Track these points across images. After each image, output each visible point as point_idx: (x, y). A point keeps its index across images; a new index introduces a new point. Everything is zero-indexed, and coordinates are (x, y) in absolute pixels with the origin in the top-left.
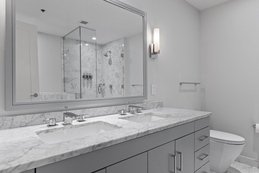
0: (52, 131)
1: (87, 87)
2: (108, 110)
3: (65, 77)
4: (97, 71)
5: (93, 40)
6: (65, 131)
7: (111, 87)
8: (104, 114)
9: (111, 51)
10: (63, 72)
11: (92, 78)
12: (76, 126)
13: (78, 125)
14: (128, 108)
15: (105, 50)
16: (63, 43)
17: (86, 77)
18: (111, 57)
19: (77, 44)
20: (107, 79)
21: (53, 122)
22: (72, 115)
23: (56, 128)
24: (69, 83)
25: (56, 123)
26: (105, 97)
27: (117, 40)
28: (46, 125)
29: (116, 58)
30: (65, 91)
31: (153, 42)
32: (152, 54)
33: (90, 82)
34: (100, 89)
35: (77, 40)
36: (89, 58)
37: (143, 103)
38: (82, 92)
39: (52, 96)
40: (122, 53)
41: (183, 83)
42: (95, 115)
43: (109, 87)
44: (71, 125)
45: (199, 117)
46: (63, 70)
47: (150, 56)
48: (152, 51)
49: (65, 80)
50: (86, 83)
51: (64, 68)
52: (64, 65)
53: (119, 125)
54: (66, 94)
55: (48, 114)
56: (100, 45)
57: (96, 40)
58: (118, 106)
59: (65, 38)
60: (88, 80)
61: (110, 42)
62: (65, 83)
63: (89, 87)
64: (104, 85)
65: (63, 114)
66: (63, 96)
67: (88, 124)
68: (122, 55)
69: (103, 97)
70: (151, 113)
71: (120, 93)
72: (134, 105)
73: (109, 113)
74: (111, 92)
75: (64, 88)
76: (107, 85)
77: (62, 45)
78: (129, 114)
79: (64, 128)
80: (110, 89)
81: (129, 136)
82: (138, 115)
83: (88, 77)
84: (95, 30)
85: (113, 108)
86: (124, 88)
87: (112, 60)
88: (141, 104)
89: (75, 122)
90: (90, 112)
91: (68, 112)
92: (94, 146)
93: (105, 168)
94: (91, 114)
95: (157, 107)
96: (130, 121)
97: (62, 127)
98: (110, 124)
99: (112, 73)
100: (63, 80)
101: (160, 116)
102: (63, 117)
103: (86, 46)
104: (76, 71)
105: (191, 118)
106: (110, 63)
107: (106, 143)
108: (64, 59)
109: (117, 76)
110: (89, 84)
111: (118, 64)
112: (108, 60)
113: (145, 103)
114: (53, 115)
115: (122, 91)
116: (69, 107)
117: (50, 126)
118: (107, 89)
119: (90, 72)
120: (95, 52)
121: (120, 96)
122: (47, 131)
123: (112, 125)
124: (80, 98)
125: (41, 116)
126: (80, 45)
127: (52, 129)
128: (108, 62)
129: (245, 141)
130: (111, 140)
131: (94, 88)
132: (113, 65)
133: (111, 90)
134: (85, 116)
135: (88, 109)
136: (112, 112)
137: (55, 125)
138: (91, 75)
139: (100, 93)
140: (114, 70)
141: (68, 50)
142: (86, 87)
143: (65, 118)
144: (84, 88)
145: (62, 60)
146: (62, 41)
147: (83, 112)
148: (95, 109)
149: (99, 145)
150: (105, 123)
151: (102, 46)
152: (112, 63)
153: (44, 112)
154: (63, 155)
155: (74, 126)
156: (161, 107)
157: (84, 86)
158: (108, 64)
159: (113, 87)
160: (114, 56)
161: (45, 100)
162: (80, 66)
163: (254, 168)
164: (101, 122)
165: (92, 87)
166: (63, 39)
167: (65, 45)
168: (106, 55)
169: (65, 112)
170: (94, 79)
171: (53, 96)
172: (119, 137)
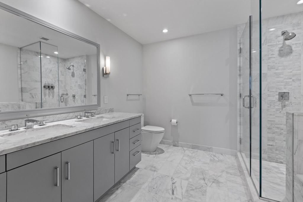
0: (14, 134)
1: (49, 97)
2: (67, 116)
3: (22, 87)
4: (60, 82)
5: (55, 54)
6: (27, 134)
7: (74, 96)
8: (64, 119)
9: (74, 66)
10: (20, 82)
11: (54, 88)
12: (37, 129)
13: (39, 128)
14: (84, 114)
15: (68, 64)
16: (19, 53)
17: (47, 87)
18: (74, 70)
19: (36, 56)
20: (70, 89)
21: (15, 127)
22: (33, 121)
23: (18, 132)
24: (28, 92)
25: (18, 128)
26: (68, 106)
27: (80, 57)
28: (8, 130)
29: (78, 72)
30: (22, 101)
31: (105, 66)
32: (105, 74)
33: (52, 92)
34: (63, 98)
35: (37, 52)
36: (50, 70)
37: (97, 109)
38: (43, 101)
39: (6, 106)
40: (84, 68)
41: (129, 95)
42: (55, 120)
43: (72, 96)
44: (32, 129)
45: (132, 117)
46: (20, 80)
47: (103, 76)
48: (105, 72)
49: (22, 90)
50: (47, 93)
51: (21, 78)
52: (21, 75)
53: (74, 126)
54: (24, 103)
55: (9, 122)
56: (63, 59)
57: (58, 54)
58: (76, 113)
59: (22, 49)
60: (50, 90)
61: (73, 58)
62: (23, 93)
63: (51, 97)
64: (67, 94)
65: (24, 121)
66: (21, 105)
67: (48, 127)
68: (84, 70)
69: (66, 105)
70: (102, 116)
71: (83, 102)
72: (89, 111)
73: (68, 118)
74: (74, 101)
75: (21, 97)
76: (70, 95)
77: (19, 55)
78: (84, 118)
79: (26, 131)
80: (73, 98)
81: (79, 131)
82: (92, 118)
83: (50, 87)
84: (57, 47)
85: (71, 115)
86: (86, 97)
87: (75, 73)
88: (96, 110)
89: (36, 127)
90: (51, 118)
91: (29, 119)
92: (51, 138)
93: (61, 152)
94: (51, 119)
95: (108, 112)
96: (83, 123)
97: (24, 131)
98: (67, 126)
99: (75, 84)
100: (21, 90)
101: (108, 118)
102: (24, 123)
103: (47, 58)
104: (36, 81)
105: (126, 118)
106: (73, 75)
107: (61, 136)
108: (21, 69)
109: (80, 87)
110: (51, 94)
111: (80, 77)
112: (71, 73)
113: (99, 110)
114: (14, 122)
115: (85, 100)
116: (31, 115)
117: (12, 130)
118: (71, 98)
119: (52, 82)
120: (57, 64)
121: (83, 104)
122: (10, 135)
123: (69, 126)
124: (40, 107)
125: (2, 123)
126: (40, 56)
127: (14, 133)
128: (71, 74)
129: (165, 130)
130: (65, 134)
131: (56, 98)
132: (75, 78)
133: (74, 100)
134: (46, 121)
135: (49, 116)
136: (70, 117)
137: (17, 129)
138: (53, 86)
139: (62, 102)
140: (77, 82)
141: (26, 61)
142: (47, 96)
143: (27, 123)
144: (46, 98)
145: (19, 71)
146: (19, 51)
147: (43, 118)
148: (55, 115)
149: (55, 138)
150: (63, 125)
151: (65, 60)
152: (75, 76)
153: (5, 121)
154: (28, 145)
155: (35, 129)
156: (112, 112)
157: (45, 95)
158: (71, 77)
159: (76, 96)
160: (77, 70)
161: (3, 110)
162: (40, 77)
163: (171, 146)
164: (60, 124)
165: (54, 97)
166: (19, 50)
167: (22, 56)
168: (69, 69)
169: (27, 119)
170: (56, 90)
171: (8, 105)
172: (71, 132)
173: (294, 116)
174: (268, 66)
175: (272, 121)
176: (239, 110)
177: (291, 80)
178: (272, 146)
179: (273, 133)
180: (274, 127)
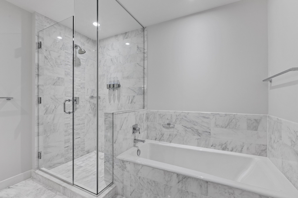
173: (114, 115)
174: (65, 71)
175: (68, 124)
176: (37, 118)
177: (80, 87)
178: (68, 147)
179: (69, 135)
180: (69, 129)
